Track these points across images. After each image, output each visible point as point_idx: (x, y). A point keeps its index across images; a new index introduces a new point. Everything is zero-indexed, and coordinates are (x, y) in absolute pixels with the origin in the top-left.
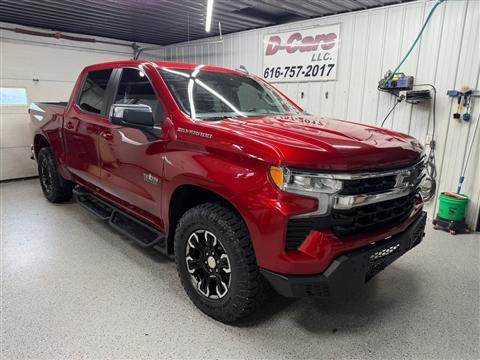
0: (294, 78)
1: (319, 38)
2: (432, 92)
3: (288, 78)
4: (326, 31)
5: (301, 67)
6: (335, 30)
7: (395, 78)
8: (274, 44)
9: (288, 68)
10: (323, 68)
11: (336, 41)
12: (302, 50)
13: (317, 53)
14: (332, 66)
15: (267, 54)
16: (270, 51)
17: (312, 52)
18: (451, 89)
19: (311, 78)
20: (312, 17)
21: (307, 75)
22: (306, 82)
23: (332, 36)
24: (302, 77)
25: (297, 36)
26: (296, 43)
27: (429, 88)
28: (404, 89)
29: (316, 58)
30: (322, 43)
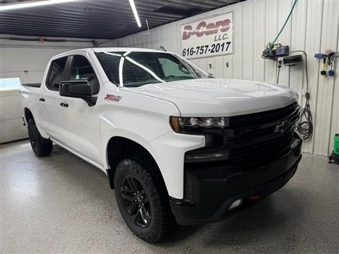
0: (204, 55)
1: (218, 24)
2: (304, 56)
3: (199, 55)
4: (222, 18)
5: (207, 46)
6: (229, 17)
7: (275, 48)
8: (188, 31)
9: (198, 48)
10: (223, 45)
11: (231, 25)
12: (208, 33)
13: (217, 35)
14: (229, 43)
15: (183, 39)
16: (186, 37)
17: (214, 35)
18: (318, 53)
19: (215, 53)
20: (212, 10)
21: (212, 52)
22: (212, 57)
23: (227, 22)
24: (209, 53)
25: (203, 24)
26: (203, 29)
27: (301, 53)
28: (282, 56)
29: (217, 38)
30: (221, 27)
